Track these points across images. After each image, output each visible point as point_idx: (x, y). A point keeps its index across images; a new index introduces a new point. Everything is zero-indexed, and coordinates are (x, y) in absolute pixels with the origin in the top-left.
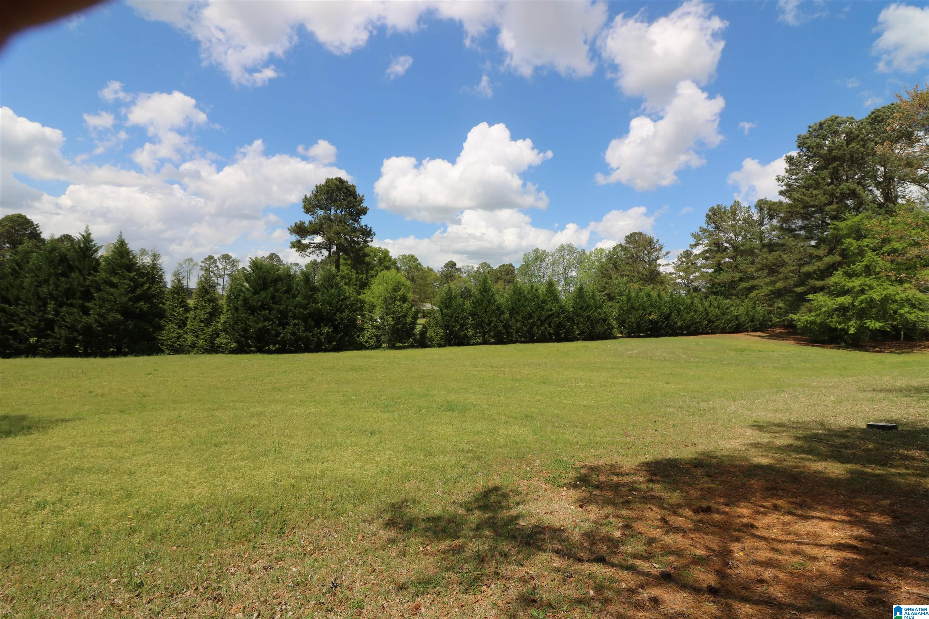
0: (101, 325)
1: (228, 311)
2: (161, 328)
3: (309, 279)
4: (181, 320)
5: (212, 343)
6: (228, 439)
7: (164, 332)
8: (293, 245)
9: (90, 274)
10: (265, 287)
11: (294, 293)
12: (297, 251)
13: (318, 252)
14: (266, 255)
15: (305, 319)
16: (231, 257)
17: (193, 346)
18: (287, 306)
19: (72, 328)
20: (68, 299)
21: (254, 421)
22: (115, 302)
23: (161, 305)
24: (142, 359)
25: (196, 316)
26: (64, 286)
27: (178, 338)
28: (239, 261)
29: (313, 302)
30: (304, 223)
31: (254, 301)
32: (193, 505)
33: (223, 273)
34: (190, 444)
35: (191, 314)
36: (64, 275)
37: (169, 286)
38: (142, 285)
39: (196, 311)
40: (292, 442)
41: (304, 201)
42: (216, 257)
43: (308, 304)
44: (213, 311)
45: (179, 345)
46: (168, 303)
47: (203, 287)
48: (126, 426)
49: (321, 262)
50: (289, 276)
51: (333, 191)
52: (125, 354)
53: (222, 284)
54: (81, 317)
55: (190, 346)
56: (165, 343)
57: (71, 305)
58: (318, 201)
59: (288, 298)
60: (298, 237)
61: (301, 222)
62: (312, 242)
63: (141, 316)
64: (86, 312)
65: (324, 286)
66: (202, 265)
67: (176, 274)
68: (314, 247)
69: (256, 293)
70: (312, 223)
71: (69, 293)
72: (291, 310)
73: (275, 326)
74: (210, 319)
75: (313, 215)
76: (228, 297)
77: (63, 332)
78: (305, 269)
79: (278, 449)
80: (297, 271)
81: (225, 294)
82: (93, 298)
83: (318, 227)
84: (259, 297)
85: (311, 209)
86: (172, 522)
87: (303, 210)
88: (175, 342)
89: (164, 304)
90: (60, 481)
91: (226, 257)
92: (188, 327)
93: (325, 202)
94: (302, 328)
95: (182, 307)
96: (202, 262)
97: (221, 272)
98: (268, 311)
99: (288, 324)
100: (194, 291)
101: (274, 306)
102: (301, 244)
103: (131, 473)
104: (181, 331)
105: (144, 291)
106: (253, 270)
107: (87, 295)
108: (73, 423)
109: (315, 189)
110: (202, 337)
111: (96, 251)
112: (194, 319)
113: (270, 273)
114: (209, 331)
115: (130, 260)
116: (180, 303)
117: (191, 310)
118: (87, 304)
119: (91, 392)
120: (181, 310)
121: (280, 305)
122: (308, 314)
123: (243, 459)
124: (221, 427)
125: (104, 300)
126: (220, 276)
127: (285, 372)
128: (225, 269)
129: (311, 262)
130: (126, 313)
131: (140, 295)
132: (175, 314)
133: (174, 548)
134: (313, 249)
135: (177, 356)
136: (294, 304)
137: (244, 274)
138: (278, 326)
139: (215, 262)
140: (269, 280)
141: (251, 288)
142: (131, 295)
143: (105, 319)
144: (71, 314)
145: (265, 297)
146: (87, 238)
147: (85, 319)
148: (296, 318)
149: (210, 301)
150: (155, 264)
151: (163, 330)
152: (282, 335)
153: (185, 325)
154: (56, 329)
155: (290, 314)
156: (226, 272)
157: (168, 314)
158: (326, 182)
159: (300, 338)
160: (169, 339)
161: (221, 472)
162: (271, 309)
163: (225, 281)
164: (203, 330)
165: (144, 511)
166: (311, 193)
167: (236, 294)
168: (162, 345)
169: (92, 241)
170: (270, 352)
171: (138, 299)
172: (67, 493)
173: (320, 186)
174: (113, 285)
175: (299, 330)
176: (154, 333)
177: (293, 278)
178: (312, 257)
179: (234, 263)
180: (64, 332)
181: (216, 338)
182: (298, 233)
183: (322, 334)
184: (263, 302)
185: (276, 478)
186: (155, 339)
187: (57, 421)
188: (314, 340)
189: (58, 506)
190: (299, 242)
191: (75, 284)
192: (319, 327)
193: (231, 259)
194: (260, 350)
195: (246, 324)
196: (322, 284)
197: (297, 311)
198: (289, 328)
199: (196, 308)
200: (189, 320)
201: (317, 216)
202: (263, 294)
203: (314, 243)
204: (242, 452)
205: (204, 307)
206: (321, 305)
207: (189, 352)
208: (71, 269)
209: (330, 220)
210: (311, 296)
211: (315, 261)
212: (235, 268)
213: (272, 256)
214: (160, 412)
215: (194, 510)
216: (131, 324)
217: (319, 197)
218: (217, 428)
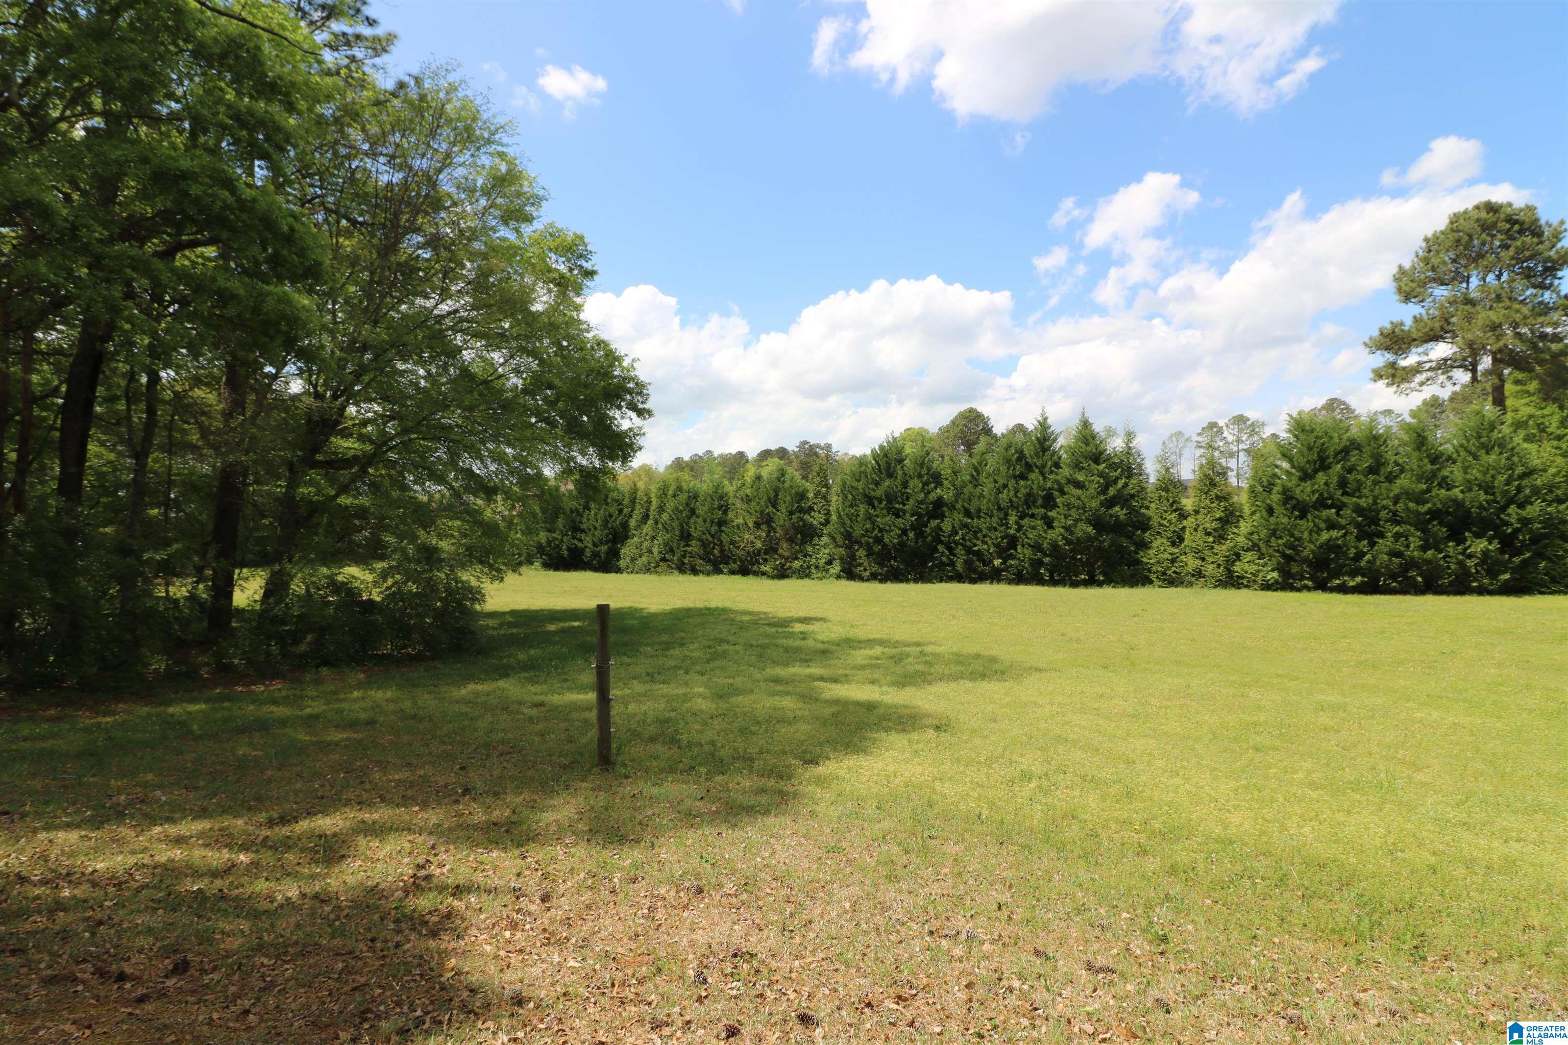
0: (1069, 542)
1: (1253, 513)
2: (1144, 545)
3: (1425, 438)
4: (1175, 532)
5: (1230, 572)
6: (1277, 743)
7: (1151, 552)
8: (1378, 375)
9: (1052, 472)
10: (1322, 464)
11: (1391, 472)
12: (1388, 385)
13: (1442, 378)
14: (1320, 402)
15: (1421, 524)
16: (1248, 419)
17: (1199, 574)
18: (1375, 498)
19: (1037, 547)
20: (1029, 508)
21: (1324, 719)
22: (1084, 507)
23: (1143, 510)
24: (1123, 593)
25: (1198, 525)
26: (1023, 491)
27: (1173, 561)
28: (1263, 424)
29: (1440, 485)
30: (1402, 324)
31: (1305, 492)
32: (1231, 842)
33: (1235, 449)
34: (1211, 736)
35: (1189, 522)
36: (1023, 477)
37: (1152, 480)
38: (1115, 482)
39: (1198, 517)
40: (1419, 777)
41: (1396, 279)
42: (1221, 423)
43: (1428, 490)
44: (1227, 516)
45: (1175, 572)
46: (1153, 505)
47: (1207, 476)
48: (1112, 690)
49: (1452, 399)
50: (1376, 438)
51: (1470, 236)
52: (1100, 584)
53: (1235, 468)
54: (1045, 532)
55: (1193, 576)
56: (1154, 569)
57: (1033, 516)
58: (1433, 269)
59: (1375, 483)
60: (1389, 357)
61: (1392, 323)
62: (1425, 358)
63: (1117, 527)
64: (1049, 524)
65: (1466, 449)
66: (1200, 439)
67: (1162, 460)
68: (1430, 369)
69: (1306, 476)
70: (1422, 320)
71: (1030, 500)
72: (1384, 507)
73: (1351, 538)
74: (1222, 528)
75: (1422, 301)
76: (1252, 490)
77: (1026, 551)
78: (1409, 419)
79: (1387, 784)
80: (1391, 427)
81: (1244, 485)
82: (1055, 506)
83: (1437, 325)
84: (1313, 485)
85: (1418, 290)
86: (1200, 857)
87: (1397, 297)
88: (1169, 568)
89: (1147, 508)
90: (1043, 749)
91: (1240, 420)
92: (1186, 543)
93: (1451, 267)
94: (1415, 542)
95: (1175, 511)
96: (1199, 434)
97: (1232, 446)
98: (1333, 511)
99: (1382, 535)
100: (1190, 484)
101: (1345, 499)
102: (1396, 369)
103: (1130, 763)
104: (1176, 551)
105: (1118, 490)
106: (1296, 436)
107: (1049, 502)
108: (1048, 675)
109: (1424, 245)
110: (1210, 560)
111: (1055, 440)
112: (1196, 530)
113: (1331, 438)
114: (1223, 549)
115: (1097, 446)
116: (1171, 505)
117: (1190, 515)
118: (1049, 514)
119: (1063, 635)
120: (1173, 516)
121: (1360, 497)
122: (1429, 512)
123: (1312, 785)
124: (1262, 719)
125: (1069, 506)
126: (1231, 455)
127: (1382, 632)
128: (1239, 441)
129: (1425, 403)
130: (1099, 524)
131: (1114, 497)
132: (1165, 522)
133: (1209, 902)
134: (1429, 374)
135: (1172, 590)
136: (1391, 495)
137: (1279, 446)
138: (1359, 539)
139: (1220, 431)
140: (1331, 452)
141: (1294, 471)
142: (1102, 498)
143: (1072, 533)
144: (1034, 528)
145: (1326, 484)
146: (1043, 425)
147: (1051, 534)
148: (1398, 523)
149: (1219, 498)
150: (1130, 448)
151: (1150, 548)
152: (1368, 557)
153: (1181, 539)
154: (1019, 548)
155: (1383, 514)
156: (1241, 446)
157: (1154, 523)
158: (1452, 223)
159: (1412, 564)
160: (1158, 562)
161: (1273, 800)
162: (1340, 507)
163: (1241, 461)
164: (1212, 548)
165: (1157, 825)
166: (1413, 256)
167: (1265, 483)
168: (1150, 571)
169: (1049, 427)
170: (1343, 589)
171: (1110, 503)
172: (1053, 768)
173: (1434, 235)
174: (1079, 485)
175: (1408, 546)
176: (1137, 553)
177: (1385, 441)
178: (1428, 392)
179: (1254, 428)
180: (1028, 552)
181: (1235, 561)
182: (1387, 349)
183: (1470, 556)
184: (1321, 495)
185: (1390, 841)
186: (1138, 562)
187: (1031, 668)
188: (1449, 568)
189: (1046, 783)
190: (1393, 365)
191: (1035, 487)
192: (1460, 541)
193: (1249, 423)
194: (1322, 586)
195: (1292, 535)
196: (1462, 446)
197: (1400, 506)
198: (1384, 544)
199: (1197, 512)
200: (1187, 533)
201: (1434, 301)
202: (1321, 477)
203: (1431, 361)
204: (1309, 773)
205: (1210, 511)
206: (1462, 492)
207: (1191, 584)
208: (1029, 467)
209: (1469, 301)
210: (1434, 474)
211: (1435, 399)
212: (1256, 438)
213: (1332, 405)
214: (1157, 676)
215: (1234, 850)
216: (1106, 540)
217: (1435, 261)
218: (1255, 718)
